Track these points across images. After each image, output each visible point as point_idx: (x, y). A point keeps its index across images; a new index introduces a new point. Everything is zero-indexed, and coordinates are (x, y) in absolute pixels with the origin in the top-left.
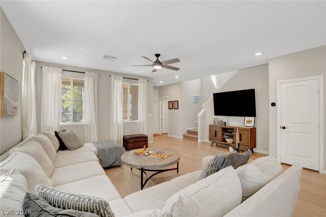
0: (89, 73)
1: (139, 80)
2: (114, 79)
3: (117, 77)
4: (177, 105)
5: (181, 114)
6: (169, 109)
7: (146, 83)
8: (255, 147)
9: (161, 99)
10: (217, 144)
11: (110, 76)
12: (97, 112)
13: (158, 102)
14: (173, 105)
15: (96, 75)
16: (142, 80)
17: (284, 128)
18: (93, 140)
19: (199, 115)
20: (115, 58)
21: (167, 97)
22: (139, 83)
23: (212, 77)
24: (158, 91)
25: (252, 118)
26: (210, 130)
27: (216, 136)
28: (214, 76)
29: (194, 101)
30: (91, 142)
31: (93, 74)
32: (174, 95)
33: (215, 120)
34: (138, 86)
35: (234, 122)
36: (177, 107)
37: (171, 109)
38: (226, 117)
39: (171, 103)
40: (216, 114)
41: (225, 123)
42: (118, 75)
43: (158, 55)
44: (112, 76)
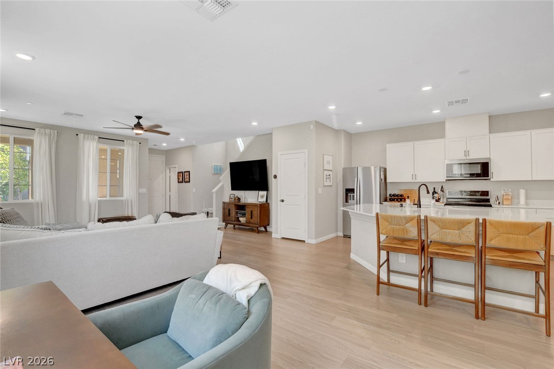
0: (42, 130)
1: (125, 141)
2: (84, 139)
3: (88, 136)
4: (188, 177)
5: (194, 189)
6: (179, 182)
7: (137, 145)
8: (269, 225)
9: (168, 168)
10: (234, 226)
11: (77, 135)
12: (55, 184)
13: (164, 173)
14: (184, 177)
15: (54, 133)
16: (131, 142)
17: (283, 201)
18: (47, 221)
19: (214, 190)
20: (82, 116)
21: (177, 166)
22: (126, 145)
23: (238, 140)
24: (164, 157)
25: (265, 193)
26: (224, 208)
27: (229, 216)
28: (240, 139)
29: (214, 171)
30: (43, 224)
31: (48, 131)
32: (184, 163)
33: (231, 196)
34: (124, 150)
35: (250, 197)
36: (188, 180)
37: (181, 182)
38: (243, 192)
39: (181, 174)
40: (233, 188)
41: (239, 199)
42: (91, 135)
43: (139, 118)
44: (81, 136)
